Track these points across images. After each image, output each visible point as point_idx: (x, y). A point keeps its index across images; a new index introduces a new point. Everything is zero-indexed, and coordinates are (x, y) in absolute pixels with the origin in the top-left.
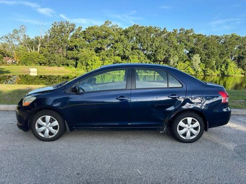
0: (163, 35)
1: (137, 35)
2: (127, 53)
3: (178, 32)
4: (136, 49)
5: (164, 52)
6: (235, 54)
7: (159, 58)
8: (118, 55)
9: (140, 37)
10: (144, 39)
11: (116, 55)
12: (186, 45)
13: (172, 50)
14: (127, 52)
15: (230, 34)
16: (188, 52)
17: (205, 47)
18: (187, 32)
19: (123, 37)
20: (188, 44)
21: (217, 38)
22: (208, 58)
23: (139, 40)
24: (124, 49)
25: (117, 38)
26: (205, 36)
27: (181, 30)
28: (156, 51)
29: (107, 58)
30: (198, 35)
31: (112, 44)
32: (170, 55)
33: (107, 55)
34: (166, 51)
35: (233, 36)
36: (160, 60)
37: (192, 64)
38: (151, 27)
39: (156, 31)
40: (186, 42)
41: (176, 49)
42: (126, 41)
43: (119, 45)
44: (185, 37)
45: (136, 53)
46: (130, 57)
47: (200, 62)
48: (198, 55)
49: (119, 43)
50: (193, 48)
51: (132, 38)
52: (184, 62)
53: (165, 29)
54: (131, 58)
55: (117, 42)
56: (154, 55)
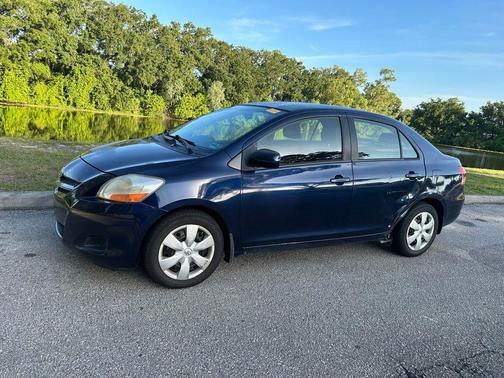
0: (151, 31)
1: (92, 19)
2: (68, 59)
3: (182, 29)
4: (88, 52)
5: (156, 70)
6: (279, 89)
7: (144, 80)
8: (43, 60)
9: (97, 24)
10: (109, 33)
11: (38, 61)
12: (197, 59)
13: (170, 65)
14: (66, 55)
15: (271, 50)
16: (200, 75)
17: (232, 69)
18: (198, 33)
19: (54, 17)
20: (202, 57)
21: (251, 55)
22: (238, 91)
23: (97, 33)
24: (60, 48)
25: (37, 18)
26: (232, 46)
27: (186, 26)
28: (136, 63)
29: (11, 65)
30: (220, 43)
31: (25, 30)
32: (167, 77)
33: (11, 58)
34: (159, 67)
35: (276, 54)
36: (146, 83)
37: (209, 101)
38: (125, 7)
39: (136, 18)
40: (197, 52)
41: (179, 66)
42: (63, 29)
43: (44, 35)
44: (195, 42)
45: (91, 61)
46: (77, 69)
47: (223, 98)
48: (221, 84)
49: (44, 30)
50: (211, 68)
51: (78, 24)
52: (195, 95)
53: (154, 16)
54: (77, 71)
55: (38, 27)
56: (133, 72)
